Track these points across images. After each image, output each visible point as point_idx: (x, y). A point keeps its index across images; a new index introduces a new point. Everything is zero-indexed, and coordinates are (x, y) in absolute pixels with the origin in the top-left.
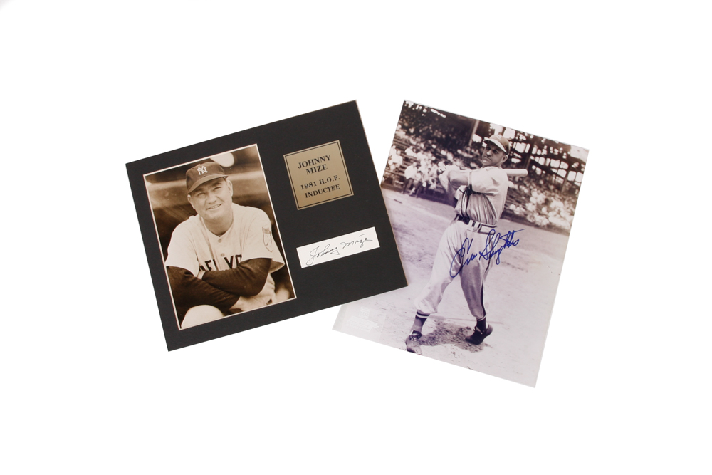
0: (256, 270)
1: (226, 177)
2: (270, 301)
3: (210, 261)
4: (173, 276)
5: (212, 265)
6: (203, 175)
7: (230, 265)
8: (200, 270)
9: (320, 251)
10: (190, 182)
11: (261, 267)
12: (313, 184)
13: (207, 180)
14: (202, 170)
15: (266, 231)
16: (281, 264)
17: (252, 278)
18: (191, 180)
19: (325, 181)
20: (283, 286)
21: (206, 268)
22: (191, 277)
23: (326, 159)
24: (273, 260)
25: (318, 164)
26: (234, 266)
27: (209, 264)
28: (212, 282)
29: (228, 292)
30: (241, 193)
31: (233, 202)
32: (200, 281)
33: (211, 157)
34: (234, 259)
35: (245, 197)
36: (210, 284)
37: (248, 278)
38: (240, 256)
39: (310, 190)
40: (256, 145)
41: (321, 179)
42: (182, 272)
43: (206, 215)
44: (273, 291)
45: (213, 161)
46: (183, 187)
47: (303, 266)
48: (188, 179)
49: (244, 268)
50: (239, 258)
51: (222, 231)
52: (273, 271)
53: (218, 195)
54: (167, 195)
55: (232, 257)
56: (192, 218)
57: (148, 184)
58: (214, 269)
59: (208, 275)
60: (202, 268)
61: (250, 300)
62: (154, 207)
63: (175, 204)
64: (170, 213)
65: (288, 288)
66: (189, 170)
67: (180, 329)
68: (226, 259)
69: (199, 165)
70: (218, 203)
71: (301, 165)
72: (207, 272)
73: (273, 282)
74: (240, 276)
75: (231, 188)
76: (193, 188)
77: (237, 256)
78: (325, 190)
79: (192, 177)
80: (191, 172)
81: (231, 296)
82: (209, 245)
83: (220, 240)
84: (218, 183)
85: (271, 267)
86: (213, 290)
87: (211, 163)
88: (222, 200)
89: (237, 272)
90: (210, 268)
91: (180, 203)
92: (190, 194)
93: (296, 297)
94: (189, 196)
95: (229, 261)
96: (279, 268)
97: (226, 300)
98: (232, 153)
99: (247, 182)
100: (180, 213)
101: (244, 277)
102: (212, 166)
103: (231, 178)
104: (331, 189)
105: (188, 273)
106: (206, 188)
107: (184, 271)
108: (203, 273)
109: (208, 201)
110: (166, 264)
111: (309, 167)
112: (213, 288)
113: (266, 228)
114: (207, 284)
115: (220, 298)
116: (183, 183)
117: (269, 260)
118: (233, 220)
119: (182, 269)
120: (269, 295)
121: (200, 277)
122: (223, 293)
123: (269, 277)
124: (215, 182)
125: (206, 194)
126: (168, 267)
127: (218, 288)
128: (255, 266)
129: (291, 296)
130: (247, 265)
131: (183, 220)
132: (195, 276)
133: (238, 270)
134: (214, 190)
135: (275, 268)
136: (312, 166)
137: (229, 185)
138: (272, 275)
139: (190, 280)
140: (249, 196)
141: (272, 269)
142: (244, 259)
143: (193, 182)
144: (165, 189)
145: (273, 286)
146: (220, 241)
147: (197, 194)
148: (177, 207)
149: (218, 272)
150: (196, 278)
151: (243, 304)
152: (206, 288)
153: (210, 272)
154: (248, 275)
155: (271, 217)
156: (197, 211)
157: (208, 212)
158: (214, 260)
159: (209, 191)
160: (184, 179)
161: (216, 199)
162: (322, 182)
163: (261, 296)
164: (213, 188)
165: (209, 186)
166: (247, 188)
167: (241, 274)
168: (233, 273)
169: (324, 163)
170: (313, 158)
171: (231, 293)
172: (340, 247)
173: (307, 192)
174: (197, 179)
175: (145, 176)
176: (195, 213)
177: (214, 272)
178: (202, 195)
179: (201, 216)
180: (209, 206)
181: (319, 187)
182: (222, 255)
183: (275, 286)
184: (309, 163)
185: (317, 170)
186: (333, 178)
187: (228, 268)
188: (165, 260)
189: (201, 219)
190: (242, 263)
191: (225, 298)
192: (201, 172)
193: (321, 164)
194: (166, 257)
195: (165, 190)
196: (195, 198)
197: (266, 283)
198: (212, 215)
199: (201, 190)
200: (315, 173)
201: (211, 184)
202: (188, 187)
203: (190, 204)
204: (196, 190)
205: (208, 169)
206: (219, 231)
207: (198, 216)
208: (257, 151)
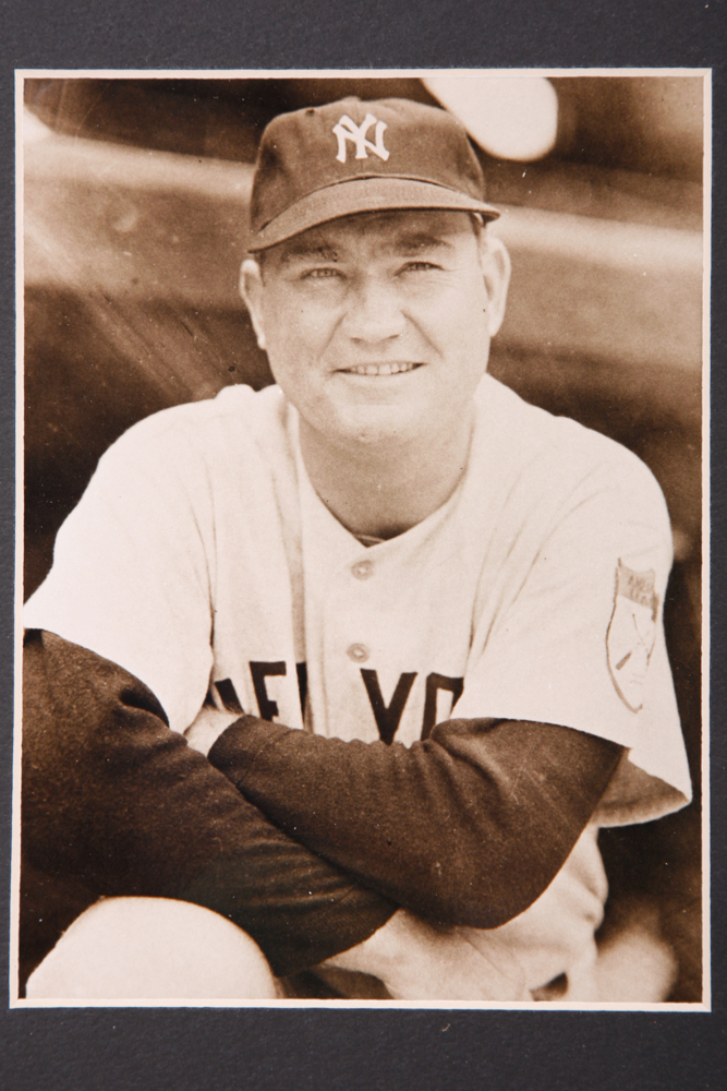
0: (526, 787)
1: (488, 217)
2: (559, 984)
3: (278, 669)
4: (49, 694)
5: (282, 689)
6: (359, 170)
7: (387, 719)
8: (209, 702)
10: (276, 187)
11: (553, 777)
13: (376, 201)
14: (358, 136)
15: (636, 585)
16: (670, 792)
17: (488, 827)
18: (285, 173)
20: (652, 918)
21: (249, 703)
22: (153, 729)
24: (633, 758)
26: (409, 730)
27: (269, 681)
28: (258, 783)
29: (335, 867)
30: (545, 332)
31: (491, 370)
32: (197, 760)
33: (437, 79)
34: (417, 693)
35: (563, 358)
36: (248, 795)
37: (466, 819)
38: (456, 686)
40: (705, 75)
42: (109, 688)
43: (320, 399)
44: (586, 931)
45: (432, 101)
46: (230, 205)
48: (271, 164)
49: (459, 756)
50: (444, 697)
51: (389, 518)
52: (616, 822)
53: (417, 310)
54: (128, 223)
55: (406, 681)
57: (28, 129)
58: (289, 716)
59: (246, 743)
60: (223, 691)
61: (449, 947)
62: (38, 276)
63: (154, 285)
64: (122, 339)
65: (678, 940)
66: (283, 118)
67: (15, 1003)
68: (370, 678)
69: (350, 103)
70: (406, 351)
72: (245, 723)
73: (601, 883)
74: (423, 794)
75: (501, 287)
76: (284, 227)
77: (435, 682)
79: (292, 162)
80: (296, 130)
81: (347, 896)
82: (298, 579)
83: (367, 563)
84: (429, 240)
85: (614, 793)
86: (255, 833)
87: (423, 110)
88: (429, 342)
89: (415, 770)
90: (269, 709)
91: (192, 292)
92: (262, 256)
93: (704, 1006)
94: (250, 266)
95: (387, 697)
96: (654, 815)
97: (315, 906)
98: (553, 81)
99: (600, 278)
100: (173, 352)
101: (443, 810)
102: (422, 129)
103: (516, 227)
105: (140, 698)
106: (357, 249)
107: (118, 684)
108: (224, 720)
109: (355, 327)
110: (27, 615)
112: (259, 825)
113: (639, 566)
114: (230, 792)
115: (281, 890)
116: (233, 181)
117: (610, 753)
118: (464, 471)
119: (109, 668)
120: (557, 947)
121: (202, 741)
122: (305, 866)
123: (586, 849)
124: (415, 227)
125: (350, 280)
126: (33, 637)
127: (287, 832)
128: (525, 767)
129: (683, 987)
130: (478, 747)
131: (185, 397)
132: (176, 725)
133: (422, 759)
134: (399, 273)
135: (630, 805)
137: (491, 270)
138: (605, 839)
139: (144, 740)
140: (591, 362)
141: (611, 808)
142: (472, 707)
143: (294, 195)
144: (125, 191)
145: (597, 909)
146: (362, 568)
147: (300, 266)
148: (165, 310)
149: (307, 739)
150: (179, 742)
151: (400, 959)
152: (219, 810)
153: (262, 729)
154: (471, 801)
155: (682, 516)
156: (277, 367)
157: (336, 389)
158: (302, 669)
159: (372, 270)
160: (251, 161)
161: (398, 325)
163: (512, 943)
164: (400, 261)
165: (373, 238)
166: (590, 313)
167: (433, 786)
168: (393, 767)
171: (350, 877)
174: (317, 181)
175: (21, 75)
176: (259, 376)
177: (289, 732)
178: (328, 285)
179: (289, 397)
180: (351, 357)
182: (356, 651)
183: (608, 907)
187: (371, 735)
188: (29, 590)
189: (284, 418)
190: (453, 727)
191: (311, 897)
192: (351, 148)
194: (34, 580)
195: (121, 194)
196: (282, 286)
197: (563, 879)
198: (353, 412)
199: (326, 250)
201: (394, 236)
202: (258, 212)
203: (244, 317)
204: (298, 245)
205: (400, 138)
206: (375, 511)
207: (271, 393)
208: (702, 113)
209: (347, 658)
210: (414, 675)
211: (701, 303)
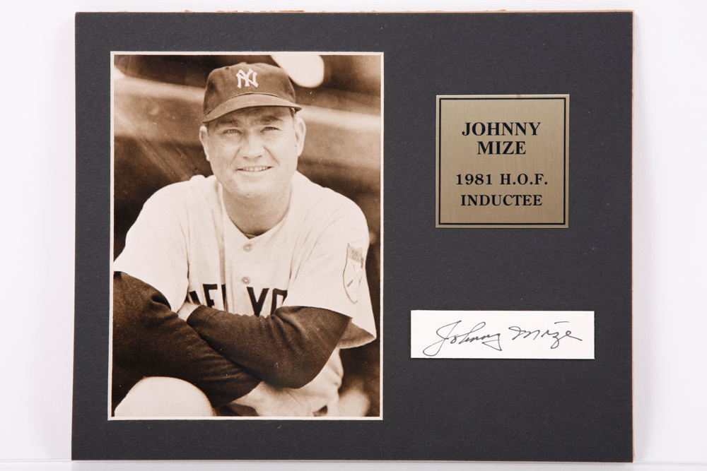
0: (312, 333)
1: (297, 110)
2: (324, 410)
3: (214, 287)
4: (124, 297)
5: (216, 295)
6: (246, 91)
7: (257, 307)
8: (187, 300)
9: (460, 330)
10: (213, 97)
11: (322, 329)
12: (485, 179)
13: (253, 103)
14: (246, 78)
15: (355, 254)
16: (368, 335)
17: (297, 349)
18: (217, 92)
19: (514, 178)
20: (361, 384)
21: (203, 300)
22: (165, 311)
23: (529, 130)
24: (353, 321)
25: (508, 137)
26: (266, 311)
27: (211, 292)
28: (207, 332)
29: (236, 365)
30: (319, 155)
31: (298, 169)
32: (182, 323)
33: (277, 56)
34: (269, 296)
35: (327, 165)
36: (203, 337)
37: (288, 346)
38: (284, 294)
39: (474, 190)
40: (381, 54)
41: (505, 173)
42: (147, 295)
43: (231, 181)
44: (335, 389)
45: (275, 64)
46: (195, 104)
47: (416, 353)
48: (212, 88)
49: (285, 321)
50: (279, 298)
51: (258, 228)
52: (347, 346)
53: (269, 146)
54: (155, 111)
55: (265, 292)
56: (198, 179)
57: (117, 76)
58: (219, 305)
59: (201, 316)
60: (193, 296)
61: (281, 396)
62: (120, 132)
63: (167, 137)
64: (153, 157)
65: (370, 392)
66: (216, 70)
67: (110, 418)
68: (250, 290)
69: (243, 65)
70: (265, 162)
71: (470, 129)
72: (201, 308)
73: (341, 371)
74: (271, 336)
75: (302, 137)
76: (217, 113)
77: (276, 292)
78: (509, 200)
79: (220, 88)
80: (222, 75)
81: (241, 376)
82: (222, 251)
83: (249, 245)
84: (274, 118)
85: (346, 335)
86: (205, 352)
87: (271, 68)
88: (274, 158)
89: (268, 327)
90: (211, 303)
91: (180, 139)
92: (208, 124)
93: (380, 418)
94: (203, 128)
95: (257, 298)
96: (362, 344)
97: (229, 380)
98: (322, 56)
99: (340, 134)
100: (173, 162)
101: (279, 342)
102: (271, 75)
103: (309, 113)
104: (521, 200)
105: (160, 299)
106: (246, 121)
107: (151, 293)
108: (193, 307)
109: (245, 152)
110: (115, 266)
111: (486, 139)
112: (207, 348)
113: (356, 246)
114: (195, 336)
115: (215, 374)
116: (196, 95)
117: (345, 320)
118: (288, 209)
119: (147, 287)
120: (323, 395)
121: (184, 315)
122: (224, 364)
123: (335, 357)
124: (268, 113)
125: (243, 134)
126: (117, 274)
127: (217, 351)
128: (311, 325)
129: (372, 411)
130: (293, 318)
131: (178, 180)
132: (174, 309)
133: (271, 322)
134: (262, 131)
135: (352, 340)
136: (494, 138)
137: (298, 130)
138: (343, 354)
139: (161, 315)
140: (337, 166)
141: (345, 341)
142: (290, 302)
143: (221, 101)
144: (154, 99)
145: (339, 380)
146: (248, 247)
147: (223, 128)
148: (170, 146)
149: (226, 314)
150: (175, 316)
151: (262, 401)
152: (191, 343)
153: (208, 311)
154: (290, 339)
155: (373, 228)
156: (214, 168)
157: (237, 177)
158: (224, 287)
159: (251, 130)
160: (204, 87)
161: (262, 152)
162: (506, 179)
163: (306, 394)
164: (263, 127)
165: (252, 118)
166: (337, 147)
167: (275, 333)
168: (260, 326)
169: (521, 136)
170: (501, 121)
171: (242, 369)
172: (507, 336)
173: (467, 193)
174: (230, 95)
175: (113, 54)
176: (207, 172)
177: (218, 312)
178: (234, 135)
179: (219, 180)
180: (243, 164)
181: (496, 189)
182: (245, 280)
183: (343, 380)
184: (488, 129)
185: (503, 148)
186: (532, 178)
187: (251, 313)
188: (116, 256)
189: (217, 188)
190: (283, 309)
191: (227, 377)
192: (243, 82)
193: (514, 139)
194: (118, 251)
195: (152, 100)
196: (216, 136)
197: (326, 369)
198: (244, 186)
199: (233, 122)
200: (495, 155)
201: (260, 117)
202: (206, 107)
203: (201, 149)
204: (222, 120)
205: (262, 78)
206: (253, 225)
207: (211, 178)
208: (380, 70)
209: (242, 283)
210: (268, 289)
211: (380, 143)
